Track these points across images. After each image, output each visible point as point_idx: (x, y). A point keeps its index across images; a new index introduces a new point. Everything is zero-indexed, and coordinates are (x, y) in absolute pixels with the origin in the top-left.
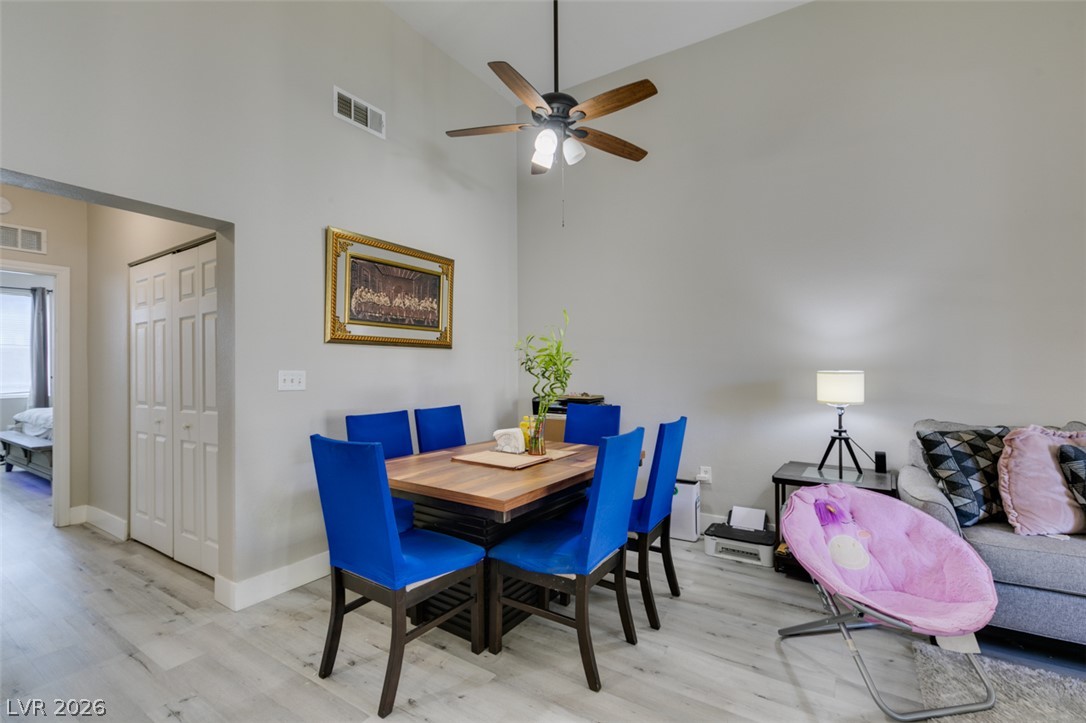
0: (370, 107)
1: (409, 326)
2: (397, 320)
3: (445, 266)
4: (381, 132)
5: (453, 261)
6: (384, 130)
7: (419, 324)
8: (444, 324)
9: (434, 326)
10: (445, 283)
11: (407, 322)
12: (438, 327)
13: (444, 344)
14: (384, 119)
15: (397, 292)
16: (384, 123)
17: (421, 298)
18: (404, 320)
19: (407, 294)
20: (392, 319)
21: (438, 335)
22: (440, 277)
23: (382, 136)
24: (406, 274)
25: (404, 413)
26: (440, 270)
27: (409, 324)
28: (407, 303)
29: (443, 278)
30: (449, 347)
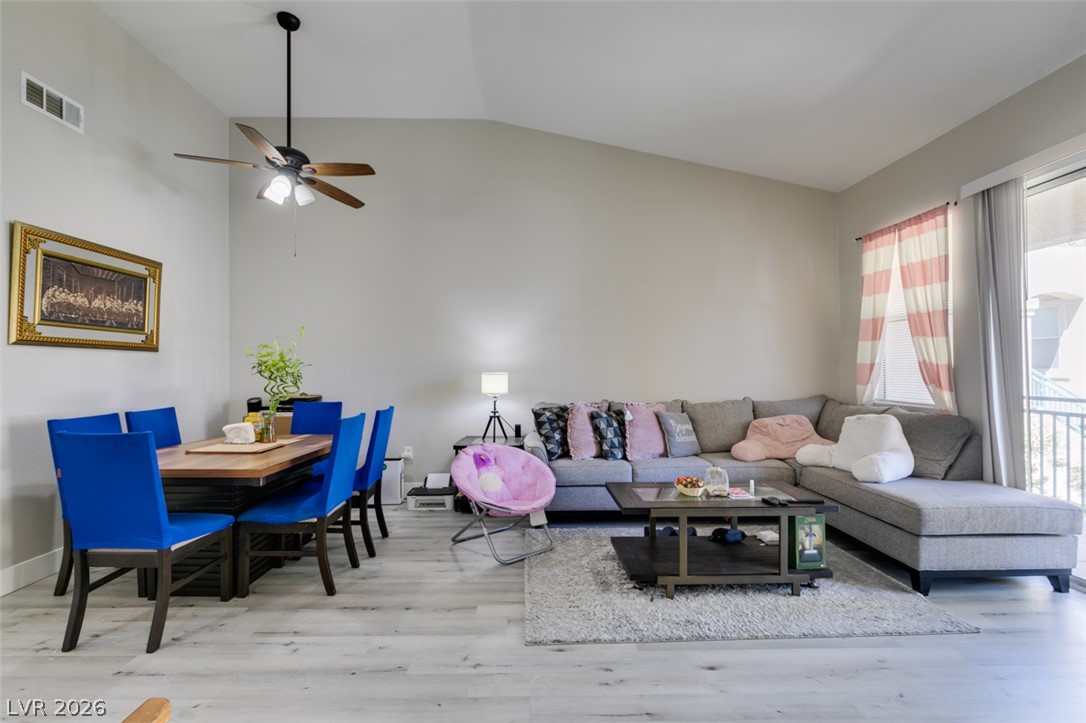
0: (66, 99)
1: (111, 328)
2: (96, 321)
3: (152, 270)
4: (78, 126)
5: (161, 264)
6: (82, 124)
7: (122, 326)
8: (149, 326)
9: (140, 328)
10: (151, 285)
11: (107, 324)
12: (143, 329)
13: (150, 346)
14: (82, 113)
15: (97, 293)
16: (82, 118)
17: (124, 299)
18: (104, 322)
19: (108, 295)
20: (91, 321)
21: (143, 337)
22: (146, 279)
23: (81, 130)
24: (107, 275)
25: (116, 416)
26: (147, 273)
27: (111, 326)
28: (109, 304)
29: (150, 281)
30: (155, 349)
